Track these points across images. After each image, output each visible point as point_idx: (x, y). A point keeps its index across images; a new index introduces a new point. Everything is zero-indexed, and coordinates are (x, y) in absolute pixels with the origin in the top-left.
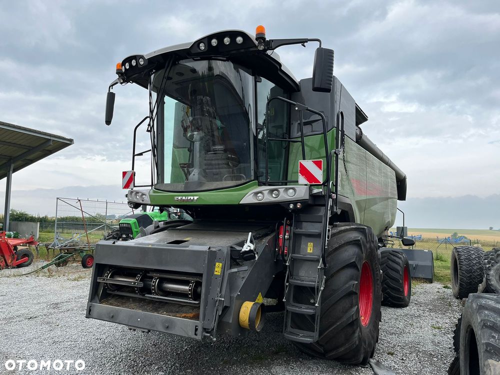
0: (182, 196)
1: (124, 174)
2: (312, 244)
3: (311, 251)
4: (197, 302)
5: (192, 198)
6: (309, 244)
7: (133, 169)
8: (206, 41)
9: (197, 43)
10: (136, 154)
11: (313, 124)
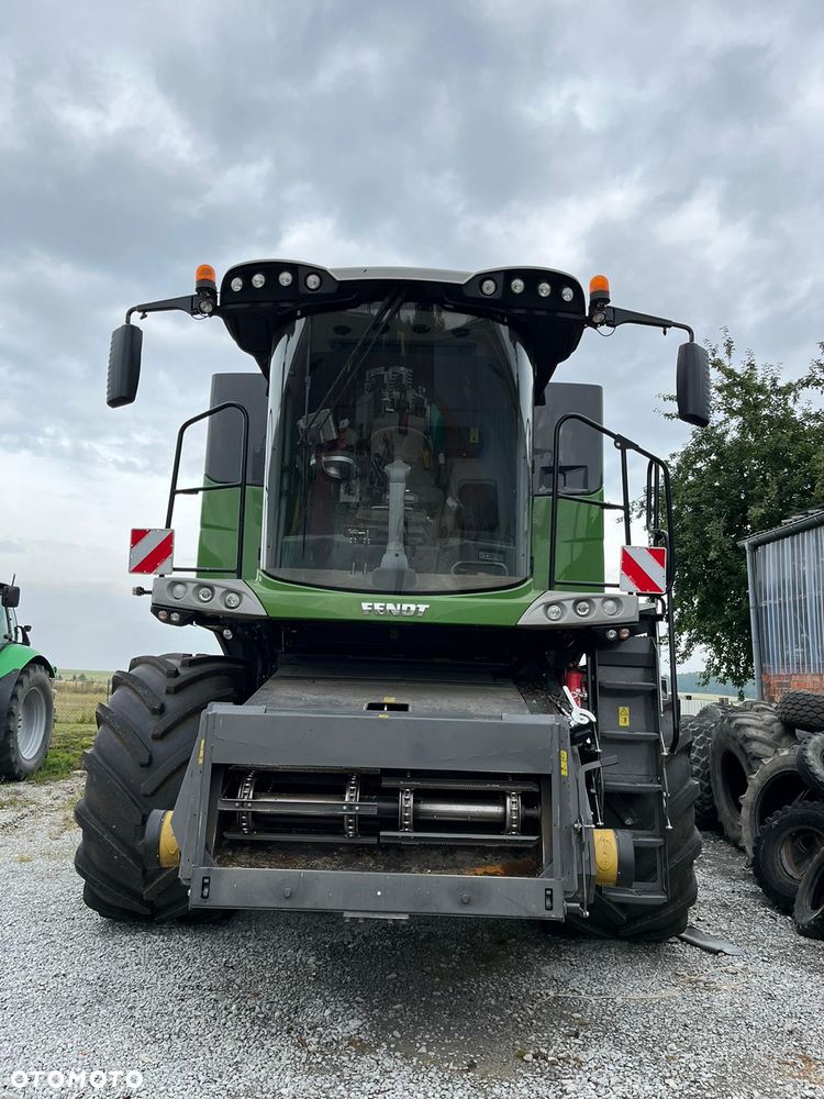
0: (386, 601)
1: (138, 536)
2: (627, 709)
3: (628, 724)
4: (534, 838)
5: (413, 607)
6: (621, 709)
7: (168, 525)
8: (500, 279)
9: (481, 278)
10: (178, 488)
11: (567, 473)
